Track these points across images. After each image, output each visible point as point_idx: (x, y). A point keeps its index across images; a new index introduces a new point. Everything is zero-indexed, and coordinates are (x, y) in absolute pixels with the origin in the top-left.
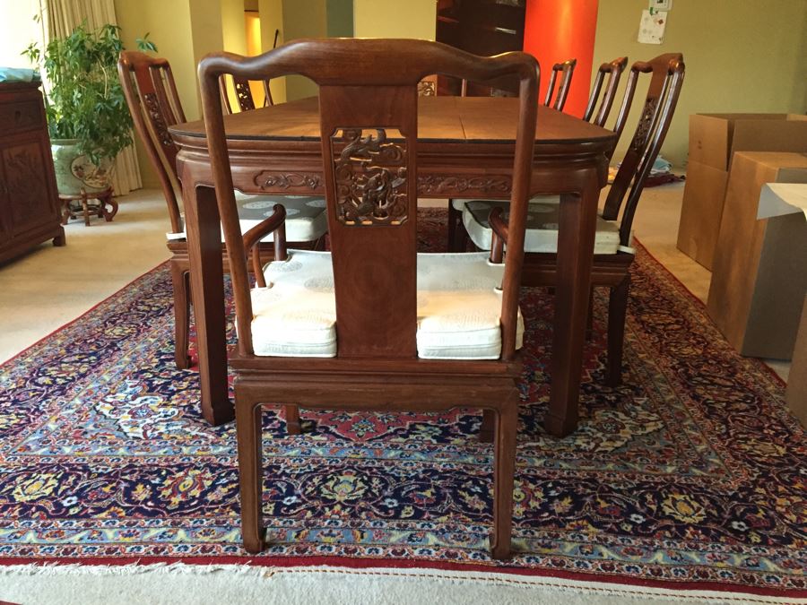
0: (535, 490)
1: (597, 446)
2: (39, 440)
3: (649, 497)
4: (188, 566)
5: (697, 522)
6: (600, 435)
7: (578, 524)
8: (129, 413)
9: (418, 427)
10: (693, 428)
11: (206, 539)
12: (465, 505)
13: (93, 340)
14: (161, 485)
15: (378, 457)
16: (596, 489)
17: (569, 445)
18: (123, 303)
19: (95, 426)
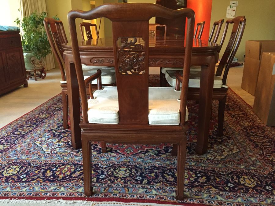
0: (192, 174)
1: (215, 158)
2: (14, 154)
3: (235, 177)
4: (64, 201)
5: (253, 187)
6: (216, 154)
7: (209, 187)
8: (46, 145)
9: (149, 150)
10: (250, 152)
11: (71, 191)
12: (166, 180)
13: (35, 119)
14: (56, 170)
15: (134, 161)
16: (215, 174)
17: (204, 158)
18: (46, 106)
19: (34, 149)
